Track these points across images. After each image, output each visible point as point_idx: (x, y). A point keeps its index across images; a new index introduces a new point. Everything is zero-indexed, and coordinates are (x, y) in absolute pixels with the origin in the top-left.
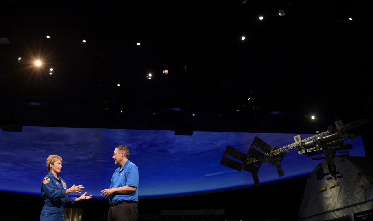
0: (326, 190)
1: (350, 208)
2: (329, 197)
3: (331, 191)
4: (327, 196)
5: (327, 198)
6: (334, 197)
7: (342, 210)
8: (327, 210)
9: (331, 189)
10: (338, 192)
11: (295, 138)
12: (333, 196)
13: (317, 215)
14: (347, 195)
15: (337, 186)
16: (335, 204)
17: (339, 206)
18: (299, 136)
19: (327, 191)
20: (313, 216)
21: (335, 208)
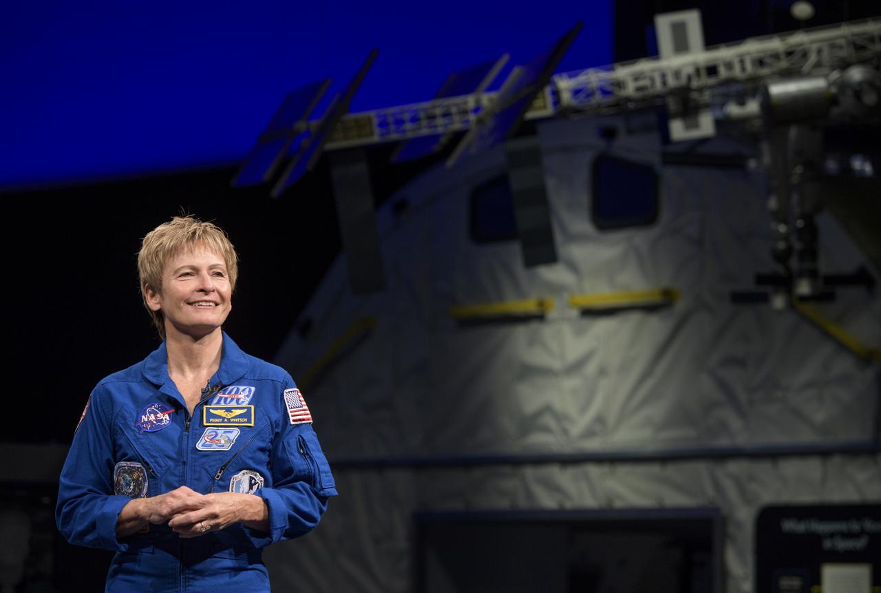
0: (540, 317)
1: (734, 467)
2: (556, 364)
3: (579, 332)
4: (537, 357)
5: (529, 372)
6: (602, 372)
7: (655, 469)
8: (514, 447)
9: (586, 322)
10: (645, 351)
11: (664, 24)
12: (591, 368)
13: (418, 465)
14: (724, 386)
15: (649, 309)
16: (600, 420)
17: (626, 437)
18: (692, 20)
19: (547, 331)
20: (380, 465)
21: (594, 445)
